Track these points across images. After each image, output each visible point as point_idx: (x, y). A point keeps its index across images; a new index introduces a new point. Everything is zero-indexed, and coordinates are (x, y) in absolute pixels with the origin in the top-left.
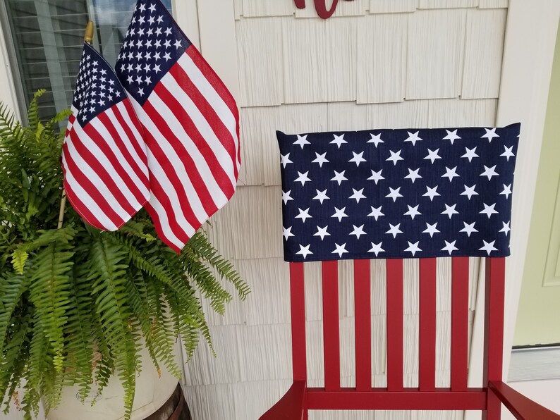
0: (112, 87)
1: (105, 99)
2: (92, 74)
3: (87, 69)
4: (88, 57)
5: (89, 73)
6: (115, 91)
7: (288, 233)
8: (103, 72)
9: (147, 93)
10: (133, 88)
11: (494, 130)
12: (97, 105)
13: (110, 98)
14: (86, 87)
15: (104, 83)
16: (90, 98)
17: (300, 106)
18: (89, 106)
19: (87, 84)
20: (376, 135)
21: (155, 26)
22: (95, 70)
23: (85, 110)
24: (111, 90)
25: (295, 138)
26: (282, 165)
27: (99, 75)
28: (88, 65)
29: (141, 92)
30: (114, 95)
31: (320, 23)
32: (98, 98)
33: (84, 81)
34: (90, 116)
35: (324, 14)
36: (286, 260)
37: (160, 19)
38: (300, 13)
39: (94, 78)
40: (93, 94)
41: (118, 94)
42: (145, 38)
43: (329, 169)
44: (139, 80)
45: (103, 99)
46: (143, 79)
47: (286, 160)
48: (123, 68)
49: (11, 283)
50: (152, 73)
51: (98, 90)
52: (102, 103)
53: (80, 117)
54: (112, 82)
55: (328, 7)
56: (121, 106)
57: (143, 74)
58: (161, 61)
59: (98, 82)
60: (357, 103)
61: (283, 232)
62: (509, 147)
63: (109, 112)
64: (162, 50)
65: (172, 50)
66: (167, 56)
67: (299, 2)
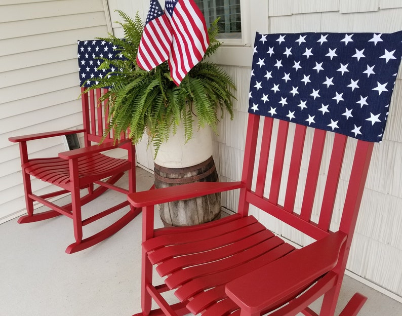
1: (153, 15)
8: (155, 3)
11: (380, 35)
13: (155, 15)
20: (302, 36)
29: (171, 11)
30: (157, 14)
32: (150, 15)
36: (248, 114)
43: (274, 58)
44: (170, 6)
47: (255, 50)
51: (151, 11)
52: (151, 17)
54: (157, 8)
56: (160, 19)
57: (170, 3)
60: (340, 12)
61: (248, 95)
62: (390, 51)
63: (154, 21)
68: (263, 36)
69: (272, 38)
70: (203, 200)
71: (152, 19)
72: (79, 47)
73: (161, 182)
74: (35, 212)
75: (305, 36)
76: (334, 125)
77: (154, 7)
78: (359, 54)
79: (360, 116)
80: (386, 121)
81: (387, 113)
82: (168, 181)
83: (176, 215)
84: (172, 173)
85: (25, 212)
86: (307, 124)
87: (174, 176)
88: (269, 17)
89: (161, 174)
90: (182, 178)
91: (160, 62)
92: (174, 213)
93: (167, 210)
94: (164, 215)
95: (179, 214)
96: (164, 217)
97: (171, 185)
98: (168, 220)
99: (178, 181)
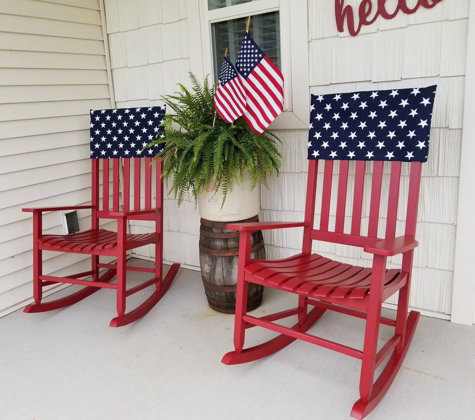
0: (233, 72)
1: (231, 77)
2: (226, 68)
3: (225, 66)
4: (226, 62)
5: (225, 67)
6: (234, 73)
7: (309, 145)
8: (230, 67)
9: (248, 74)
10: (242, 73)
11: (418, 89)
12: (228, 79)
13: (232, 76)
14: (224, 73)
15: (230, 71)
16: (225, 76)
17: (341, 85)
18: (225, 79)
19: (225, 71)
20: (356, 94)
21: (251, 49)
22: (227, 66)
23: (224, 81)
24: (233, 73)
25: (317, 97)
26: (311, 111)
27: (229, 68)
28: (225, 65)
29: (245, 74)
30: (233, 75)
31: (352, 39)
32: (228, 76)
33: (224, 70)
34: (225, 82)
35: (353, 33)
36: (308, 159)
37: (253, 46)
38: (341, 34)
39: (227, 69)
40: (227, 75)
41: (235, 75)
42: (247, 54)
43: (332, 112)
44: (245, 70)
45: (230, 77)
46: (247, 69)
47: (312, 108)
48: (238, 65)
49: (191, 143)
50: (250, 67)
51: (228, 73)
52: (229, 78)
53: (221, 84)
54: (233, 70)
55: (356, 29)
56: (236, 79)
57: (247, 67)
58: (254, 62)
59: (228, 71)
60: (372, 81)
61: (307, 144)
62: (426, 99)
63: (232, 81)
64: (254, 58)
65: (258, 58)
66: (256, 60)
67: (340, 29)
68: (319, 96)
70: (255, 255)
71: (230, 79)
72: (93, 116)
73: (214, 239)
74: (43, 301)
75: (359, 94)
76: (390, 155)
77: (230, 70)
78: (404, 103)
79: (411, 145)
80: (428, 147)
81: (429, 141)
82: (223, 236)
83: (229, 273)
85: (32, 301)
86: (367, 159)
87: (230, 230)
88: (309, 86)
89: (214, 230)
91: (241, 115)
92: (228, 271)
93: (219, 269)
94: (214, 276)
95: (233, 271)
96: (214, 278)
97: (226, 240)
98: (219, 281)
99: (233, 235)
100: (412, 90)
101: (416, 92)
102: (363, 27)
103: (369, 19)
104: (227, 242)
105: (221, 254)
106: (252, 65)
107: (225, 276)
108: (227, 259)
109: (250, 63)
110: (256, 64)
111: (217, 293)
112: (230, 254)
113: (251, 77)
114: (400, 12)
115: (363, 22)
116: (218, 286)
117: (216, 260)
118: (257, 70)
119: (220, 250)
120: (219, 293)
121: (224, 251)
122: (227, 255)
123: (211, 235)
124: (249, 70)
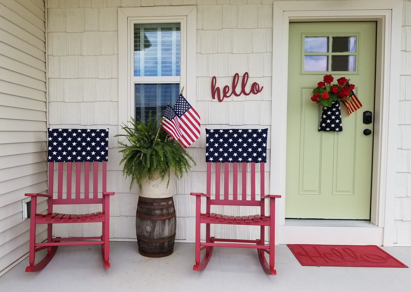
4: (169, 108)
7: (207, 154)
10: (178, 115)
11: (261, 130)
17: (213, 125)
20: (231, 130)
25: (210, 130)
26: (206, 137)
29: (179, 115)
31: (219, 103)
35: (220, 101)
36: (206, 162)
37: (185, 102)
38: (214, 100)
43: (219, 138)
44: (180, 113)
47: (208, 135)
48: (175, 110)
55: (221, 99)
60: (229, 125)
62: (264, 134)
64: (186, 108)
65: (188, 108)
66: (187, 109)
67: (214, 98)
69: (216, 131)
72: (51, 133)
73: (154, 209)
74: (35, 263)
76: (250, 159)
78: (255, 135)
79: (260, 154)
80: (267, 155)
81: (267, 153)
82: (160, 207)
83: (163, 230)
84: (163, 202)
86: (239, 161)
87: (164, 203)
89: (155, 204)
90: (168, 204)
92: (162, 229)
93: (157, 228)
94: (153, 233)
95: (165, 229)
96: (153, 234)
97: (162, 210)
98: (157, 235)
99: (166, 206)
100: (258, 130)
101: (260, 131)
102: (225, 98)
103: (228, 95)
104: (162, 211)
105: (159, 219)
106: (184, 111)
107: (160, 232)
108: (162, 221)
109: (183, 110)
110: (186, 111)
111: (154, 244)
112: (164, 218)
113: (183, 117)
114: (242, 94)
115: (225, 96)
116: (156, 239)
117: (156, 222)
118: (187, 113)
119: (159, 216)
120: (156, 244)
121: (160, 216)
122: (162, 219)
123: (152, 207)
124: (182, 113)
